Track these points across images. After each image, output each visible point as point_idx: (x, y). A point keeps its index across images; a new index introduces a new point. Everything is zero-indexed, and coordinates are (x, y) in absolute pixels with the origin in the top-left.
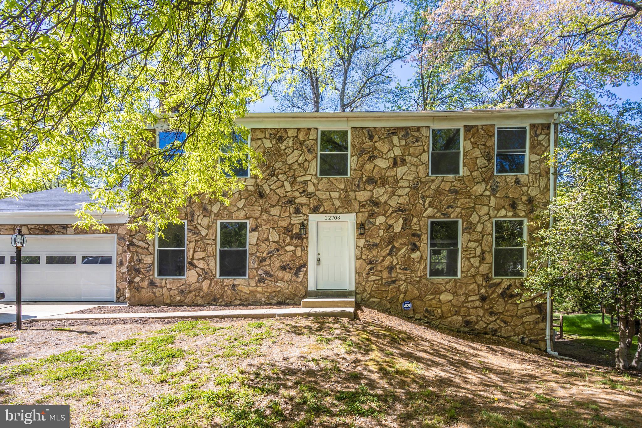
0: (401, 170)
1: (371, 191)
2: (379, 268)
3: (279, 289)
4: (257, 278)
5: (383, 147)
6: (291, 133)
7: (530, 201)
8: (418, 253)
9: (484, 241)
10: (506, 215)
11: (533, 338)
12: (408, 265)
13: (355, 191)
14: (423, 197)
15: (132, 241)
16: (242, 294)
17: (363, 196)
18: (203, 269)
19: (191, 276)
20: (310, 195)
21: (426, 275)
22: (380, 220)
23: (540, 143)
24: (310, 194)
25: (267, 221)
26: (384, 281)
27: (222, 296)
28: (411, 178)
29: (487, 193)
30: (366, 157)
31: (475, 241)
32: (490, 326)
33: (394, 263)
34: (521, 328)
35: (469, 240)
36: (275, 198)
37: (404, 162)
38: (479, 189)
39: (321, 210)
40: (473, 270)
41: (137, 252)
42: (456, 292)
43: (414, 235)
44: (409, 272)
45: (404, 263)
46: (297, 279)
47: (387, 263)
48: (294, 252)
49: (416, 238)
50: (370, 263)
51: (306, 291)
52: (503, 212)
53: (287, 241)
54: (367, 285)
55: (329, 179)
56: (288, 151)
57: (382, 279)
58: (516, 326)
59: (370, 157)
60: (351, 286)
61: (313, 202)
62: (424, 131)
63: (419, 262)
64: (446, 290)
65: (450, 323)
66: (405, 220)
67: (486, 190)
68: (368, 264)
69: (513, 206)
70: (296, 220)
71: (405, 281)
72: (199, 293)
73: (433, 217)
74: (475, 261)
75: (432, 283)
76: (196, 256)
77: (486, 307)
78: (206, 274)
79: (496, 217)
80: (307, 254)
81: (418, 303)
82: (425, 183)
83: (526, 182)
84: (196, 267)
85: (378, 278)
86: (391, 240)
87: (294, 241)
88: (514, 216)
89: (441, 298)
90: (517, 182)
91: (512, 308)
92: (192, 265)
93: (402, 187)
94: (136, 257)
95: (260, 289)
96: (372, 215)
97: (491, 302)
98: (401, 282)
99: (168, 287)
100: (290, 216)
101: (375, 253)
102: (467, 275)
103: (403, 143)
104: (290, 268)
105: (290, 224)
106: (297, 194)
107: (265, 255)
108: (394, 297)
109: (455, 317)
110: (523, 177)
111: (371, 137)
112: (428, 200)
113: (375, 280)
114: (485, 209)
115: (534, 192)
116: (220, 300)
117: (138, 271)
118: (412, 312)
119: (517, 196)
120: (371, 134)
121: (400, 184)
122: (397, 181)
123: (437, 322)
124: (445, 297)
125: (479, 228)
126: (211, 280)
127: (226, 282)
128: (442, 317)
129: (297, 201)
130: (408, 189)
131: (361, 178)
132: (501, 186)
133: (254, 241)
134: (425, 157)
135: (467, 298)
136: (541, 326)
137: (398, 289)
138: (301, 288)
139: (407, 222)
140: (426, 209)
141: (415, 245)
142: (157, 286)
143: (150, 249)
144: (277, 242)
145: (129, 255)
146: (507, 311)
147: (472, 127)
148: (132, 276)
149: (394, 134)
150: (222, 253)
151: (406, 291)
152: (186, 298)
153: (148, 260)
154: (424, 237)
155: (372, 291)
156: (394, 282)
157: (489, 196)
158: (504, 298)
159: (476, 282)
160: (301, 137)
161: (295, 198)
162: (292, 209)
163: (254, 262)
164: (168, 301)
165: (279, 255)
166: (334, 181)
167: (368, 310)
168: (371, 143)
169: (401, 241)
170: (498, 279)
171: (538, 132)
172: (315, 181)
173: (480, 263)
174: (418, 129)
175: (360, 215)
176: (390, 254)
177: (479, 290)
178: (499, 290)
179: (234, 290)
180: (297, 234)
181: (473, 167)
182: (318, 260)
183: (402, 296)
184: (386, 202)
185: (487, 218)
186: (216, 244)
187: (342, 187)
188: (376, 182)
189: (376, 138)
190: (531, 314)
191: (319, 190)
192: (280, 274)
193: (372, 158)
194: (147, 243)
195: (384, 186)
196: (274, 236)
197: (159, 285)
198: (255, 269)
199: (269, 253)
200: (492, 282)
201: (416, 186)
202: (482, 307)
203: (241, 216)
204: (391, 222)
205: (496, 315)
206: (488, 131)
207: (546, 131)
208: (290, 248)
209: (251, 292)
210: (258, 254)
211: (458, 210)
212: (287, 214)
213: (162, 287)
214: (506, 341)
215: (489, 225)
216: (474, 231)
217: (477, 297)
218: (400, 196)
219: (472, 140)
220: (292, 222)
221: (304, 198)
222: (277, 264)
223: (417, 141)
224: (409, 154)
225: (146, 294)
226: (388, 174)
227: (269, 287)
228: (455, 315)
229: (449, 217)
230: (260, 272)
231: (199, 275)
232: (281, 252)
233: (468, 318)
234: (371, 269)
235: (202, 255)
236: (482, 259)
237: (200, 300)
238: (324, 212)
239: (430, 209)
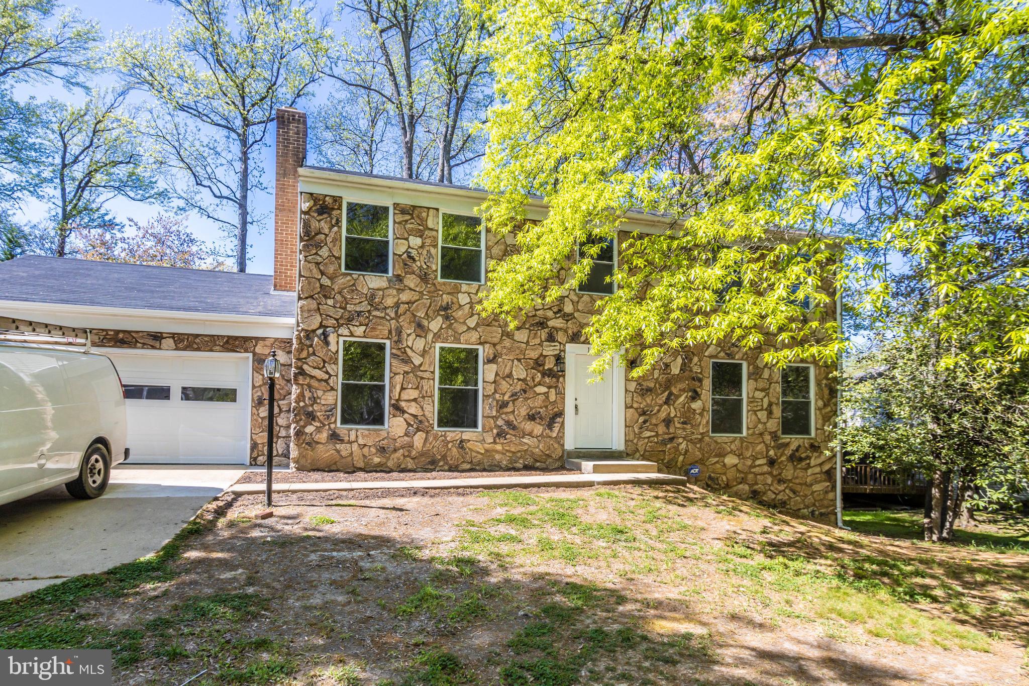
2: (654, 421)
3: (526, 447)
4: (495, 431)
8: (700, 402)
9: (771, 390)
11: (823, 511)
12: (687, 418)
15: (301, 368)
16: (474, 454)
18: (415, 416)
19: (395, 426)
20: (568, 317)
21: (708, 431)
24: (569, 315)
25: (510, 350)
26: (660, 438)
27: (444, 457)
31: (762, 390)
32: (779, 496)
33: (672, 415)
34: (811, 499)
35: (756, 389)
39: (582, 338)
40: (760, 426)
41: (309, 386)
42: (742, 454)
43: (693, 379)
44: (689, 426)
45: (683, 415)
46: (550, 434)
47: (663, 415)
48: (546, 394)
49: (697, 383)
50: (644, 413)
51: (563, 451)
53: (537, 380)
54: (640, 443)
55: (591, 297)
57: (657, 435)
58: (806, 496)
60: (620, 446)
61: (572, 327)
64: (731, 452)
65: (736, 493)
66: (684, 359)
68: (640, 415)
70: (550, 350)
71: (684, 438)
72: (409, 451)
73: (716, 357)
74: (763, 415)
75: (716, 442)
76: (405, 396)
77: (775, 473)
78: (419, 424)
80: (564, 398)
84: (404, 412)
85: (653, 434)
86: (668, 384)
87: (547, 380)
89: (726, 461)
91: (801, 474)
92: (397, 408)
94: (307, 394)
95: (499, 447)
97: (779, 467)
98: (681, 440)
99: (361, 441)
100: (541, 345)
101: (648, 400)
102: (754, 432)
104: (541, 418)
105: (541, 355)
106: (550, 314)
107: (506, 398)
108: (672, 459)
109: (741, 486)
113: (649, 437)
116: (441, 463)
117: (311, 416)
123: (721, 493)
124: (730, 460)
125: (766, 374)
126: (427, 432)
127: (450, 436)
128: (727, 486)
129: (550, 323)
133: (491, 377)
135: (754, 461)
136: (831, 496)
137: (676, 449)
138: (556, 446)
139: (687, 361)
140: (708, 347)
141: (695, 392)
142: (342, 441)
143: (331, 382)
144: (524, 380)
145: (296, 390)
146: (797, 478)
148: (302, 423)
150: (443, 393)
151: (687, 451)
152: (388, 459)
153: (328, 398)
154: (705, 382)
155: (645, 451)
156: (672, 440)
158: (793, 462)
159: (764, 442)
161: (548, 319)
162: (544, 334)
163: (491, 408)
164: (361, 464)
165: (527, 399)
169: (681, 386)
170: (786, 438)
172: (575, 298)
173: (768, 417)
176: (667, 402)
177: (768, 451)
178: (788, 452)
179: (462, 448)
180: (550, 370)
182: (576, 407)
183: (681, 458)
186: (433, 379)
190: (820, 482)
191: (578, 311)
192: (528, 426)
194: (327, 373)
196: (519, 372)
197: (346, 439)
198: (493, 417)
199: (512, 396)
200: (780, 442)
202: (770, 473)
203: (473, 340)
204: (669, 360)
205: (784, 483)
208: (541, 389)
209: (487, 451)
210: (497, 396)
211: (743, 350)
212: (537, 341)
213: (350, 442)
215: (776, 371)
216: (760, 377)
217: (764, 461)
220: (545, 353)
221: (560, 320)
222: (523, 412)
225: (325, 452)
227: (513, 444)
228: (741, 483)
229: (733, 358)
230: (500, 422)
231: (409, 424)
232: (529, 394)
233: (756, 487)
234: (645, 422)
235: (414, 394)
236: (770, 413)
237: (410, 463)
238: (586, 342)
239: (713, 347)
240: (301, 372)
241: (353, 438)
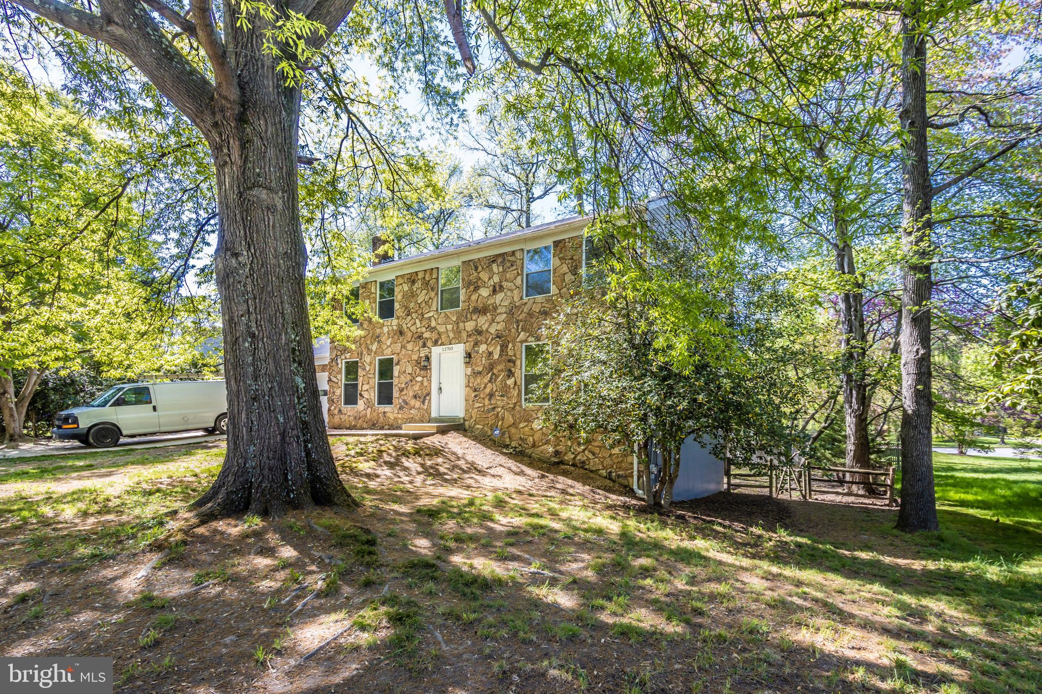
0: (499, 297)
2: (482, 396)
4: (399, 406)
5: (484, 276)
6: (420, 276)
8: (514, 379)
11: (620, 473)
12: (505, 392)
13: (464, 322)
14: (517, 322)
15: (330, 378)
16: (390, 420)
17: (470, 326)
18: (368, 399)
19: (361, 404)
20: (433, 330)
21: (519, 402)
22: (483, 348)
24: (433, 328)
25: (405, 356)
26: (486, 408)
27: (378, 421)
28: (507, 303)
30: (472, 288)
32: (578, 457)
33: (494, 390)
34: (608, 462)
36: (410, 334)
37: (501, 288)
39: (440, 342)
41: (333, 387)
43: (509, 361)
44: (505, 398)
45: (501, 389)
46: (422, 407)
47: (488, 391)
48: (422, 382)
49: (512, 364)
50: (475, 390)
51: (430, 418)
53: (417, 373)
54: (473, 412)
55: (445, 313)
56: (419, 292)
58: (604, 458)
59: (475, 288)
60: (462, 413)
61: (434, 336)
62: (518, 255)
63: (514, 388)
64: (538, 418)
65: (542, 452)
66: (502, 346)
68: (474, 392)
70: (424, 353)
71: (503, 407)
72: (365, 418)
73: (527, 341)
75: (525, 410)
76: (364, 388)
78: (369, 404)
80: (431, 384)
81: (514, 430)
82: (519, 307)
84: (364, 397)
85: (481, 405)
86: (491, 367)
87: (422, 372)
89: (533, 425)
91: (599, 438)
92: (361, 395)
93: (500, 314)
94: (332, 391)
95: (400, 416)
96: (476, 344)
98: (499, 409)
99: (349, 413)
100: (419, 350)
101: (479, 380)
103: (501, 269)
104: (419, 397)
105: (419, 357)
106: (424, 329)
107: (403, 385)
109: (546, 446)
111: (476, 268)
112: (521, 324)
113: (479, 407)
116: (377, 425)
117: (333, 401)
118: (509, 440)
120: (476, 265)
121: (498, 311)
122: (495, 308)
123: (531, 451)
124: (537, 425)
126: (372, 408)
127: (381, 410)
128: (535, 445)
129: (424, 336)
130: (505, 315)
131: (469, 309)
133: (398, 374)
134: (518, 281)
136: (629, 459)
137: (497, 416)
138: (426, 414)
139: (504, 348)
140: (520, 334)
141: (510, 371)
142: (342, 413)
143: (340, 383)
144: (411, 374)
145: (329, 389)
146: (595, 441)
147: (560, 241)
148: (330, 404)
149: (493, 262)
150: (380, 384)
151: (503, 419)
152: (357, 422)
153: (338, 392)
154: (519, 362)
155: (476, 418)
156: (494, 408)
160: (427, 277)
161: (423, 333)
162: (421, 343)
163: (397, 392)
164: (348, 426)
165: (412, 386)
166: (450, 315)
168: (476, 274)
169: (499, 368)
172: (436, 316)
174: (513, 253)
175: (467, 344)
176: (490, 381)
179: (386, 416)
180: (424, 366)
181: (560, 284)
182: (439, 389)
183: (500, 423)
184: (487, 330)
186: (375, 378)
187: (455, 319)
188: (480, 311)
189: (480, 268)
191: (439, 324)
192: (413, 402)
193: (477, 288)
194: (339, 379)
195: (485, 314)
196: (409, 370)
198: (398, 398)
199: (406, 384)
201: (511, 311)
202: (570, 436)
203: (390, 352)
204: (491, 349)
205: (584, 445)
206: (576, 242)
208: (419, 379)
209: (395, 417)
210: (400, 384)
211: (546, 332)
212: (417, 348)
213: (346, 414)
214: (595, 475)
218: (498, 323)
219: (561, 255)
220: (421, 355)
221: (429, 332)
222: (411, 394)
223: (512, 265)
224: (506, 280)
225: (337, 419)
226: (489, 302)
227: (406, 414)
228: (546, 443)
229: (539, 340)
230: (401, 401)
231: (365, 404)
232: (414, 382)
233: (558, 448)
234: (476, 396)
237: (365, 425)
238: (442, 344)
239: (522, 333)
241: (346, 411)
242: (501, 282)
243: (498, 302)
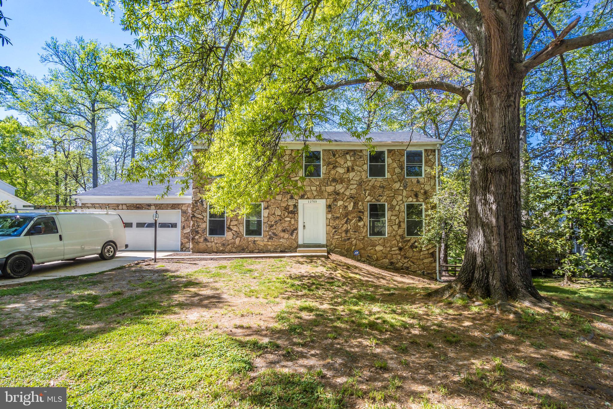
0: (351, 175)
1: (335, 186)
2: (340, 231)
3: (281, 243)
4: (268, 237)
5: (341, 161)
6: (288, 152)
7: (426, 193)
8: (362, 223)
9: (400, 216)
10: (412, 200)
11: (429, 272)
12: (357, 229)
13: (325, 186)
14: (365, 190)
15: (193, 215)
16: (260, 246)
17: (330, 189)
18: (236, 231)
19: (228, 235)
20: (298, 188)
21: (367, 235)
22: (340, 203)
23: (430, 160)
25: (274, 203)
26: (343, 239)
27: (247, 247)
28: (357, 179)
29: (402, 188)
30: (331, 166)
31: (395, 216)
32: (405, 265)
33: (349, 228)
34: (422, 266)
35: (392, 215)
37: (353, 170)
38: (397, 186)
39: (306, 197)
40: (394, 232)
41: (197, 221)
42: (385, 245)
43: (360, 212)
44: (357, 233)
45: (354, 228)
46: (292, 238)
47: (344, 228)
48: (290, 222)
49: (361, 214)
50: (335, 228)
51: (298, 245)
52: (411, 199)
53: (286, 215)
54: (333, 241)
55: (310, 179)
56: (287, 163)
57: (341, 237)
58: (420, 265)
59: (334, 167)
60: (324, 242)
61: (301, 193)
62: (364, 152)
63: (363, 228)
64: (379, 244)
65: (382, 263)
66: (354, 203)
67: (400, 186)
68: (333, 229)
69: (416, 196)
70: (291, 203)
71: (355, 239)
72: (234, 245)
73: (371, 201)
74: (396, 227)
75: (371, 240)
76: (232, 224)
77: (402, 254)
78: (238, 234)
79: (406, 202)
80: (298, 223)
81: (363, 251)
82: (366, 182)
83: (423, 182)
84: (232, 230)
85: (339, 237)
86: (346, 215)
87: (290, 215)
88: (416, 201)
89: (376, 248)
90: (418, 182)
91: (417, 254)
92: (229, 229)
93: (353, 184)
94: (196, 224)
95: (270, 243)
96: (335, 200)
97: (405, 251)
98: (353, 239)
99: (215, 242)
100: (287, 201)
101: (337, 222)
102: (391, 235)
103: (353, 159)
104: (288, 231)
105: (288, 205)
106: (291, 188)
107: (273, 223)
108: (349, 248)
109: (384, 260)
110: (421, 179)
111: (334, 155)
112: (367, 192)
113: (337, 238)
114: (400, 197)
115: (427, 188)
116: (246, 250)
117: (197, 232)
118: (359, 257)
119: (418, 190)
120: (334, 153)
121: (351, 182)
122: (349, 181)
123: (374, 263)
124: (378, 248)
125: (397, 208)
126: (241, 238)
127: (250, 239)
128: (377, 260)
129: (292, 192)
130: (356, 186)
131: (329, 179)
132: (409, 184)
133: (266, 215)
134: (366, 167)
135: (391, 249)
136: (434, 265)
137: (351, 243)
138: (294, 242)
139: (355, 204)
140: (367, 197)
141: (360, 218)
142: (209, 241)
143: (204, 219)
144: (280, 216)
145: (192, 223)
146: (414, 256)
147: (392, 150)
148: (194, 235)
149: (347, 153)
151: (356, 245)
152: (226, 248)
153: (203, 226)
154: (366, 213)
155: (336, 244)
156: (349, 239)
157: (403, 190)
158: (412, 249)
159: (396, 239)
160: (293, 154)
161: (290, 190)
162: (289, 196)
163: (266, 227)
164: (215, 250)
165: (281, 223)
166: (313, 181)
167: (334, 255)
168: (334, 159)
169: (353, 215)
170: (408, 238)
171: (429, 154)
172: (301, 180)
173: (398, 228)
174: (361, 151)
175: (328, 200)
176: (346, 223)
177: (398, 244)
178: (409, 244)
179: (255, 243)
180: (291, 211)
181: (393, 173)
182: (304, 226)
183: (353, 247)
184: (343, 193)
185: (401, 202)
186: (243, 217)
187: (318, 184)
188: (337, 181)
189: (337, 156)
190: (428, 258)
191: (304, 185)
192: (282, 234)
193: (335, 167)
194: (203, 216)
195: (342, 183)
196: (278, 212)
198: (267, 231)
199: (275, 222)
200: (405, 239)
201: (360, 184)
202: (400, 254)
204: (346, 204)
205: (408, 258)
206: (401, 153)
207: (433, 153)
208: (288, 219)
209: (265, 245)
210: (269, 222)
211: (385, 198)
212: (286, 199)
213: (211, 242)
214: (415, 273)
215: (403, 207)
216: (394, 210)
217: (397, 248)
218: (351, 189)
219: (392, 158)
221: (296, 190)
222: (280, 229)
223: (361, 158)
224: (356, 165)
225: (202, 246)
226: (344, 176)
227: (275, 242)
228: (384, 258)
229: (380, 202)
230: (270, 233)
231: (233, 235)
232: (283, 221)
233: (392, 260)
234: (335, 232)
235: (235, 223)
236: (399, 226)
237: (234, 250)
238: (308, 198)
239: (369, 197)
240: (194, 216)
241: (212, 240)
242: (353, 166)
243: (351, 177)
